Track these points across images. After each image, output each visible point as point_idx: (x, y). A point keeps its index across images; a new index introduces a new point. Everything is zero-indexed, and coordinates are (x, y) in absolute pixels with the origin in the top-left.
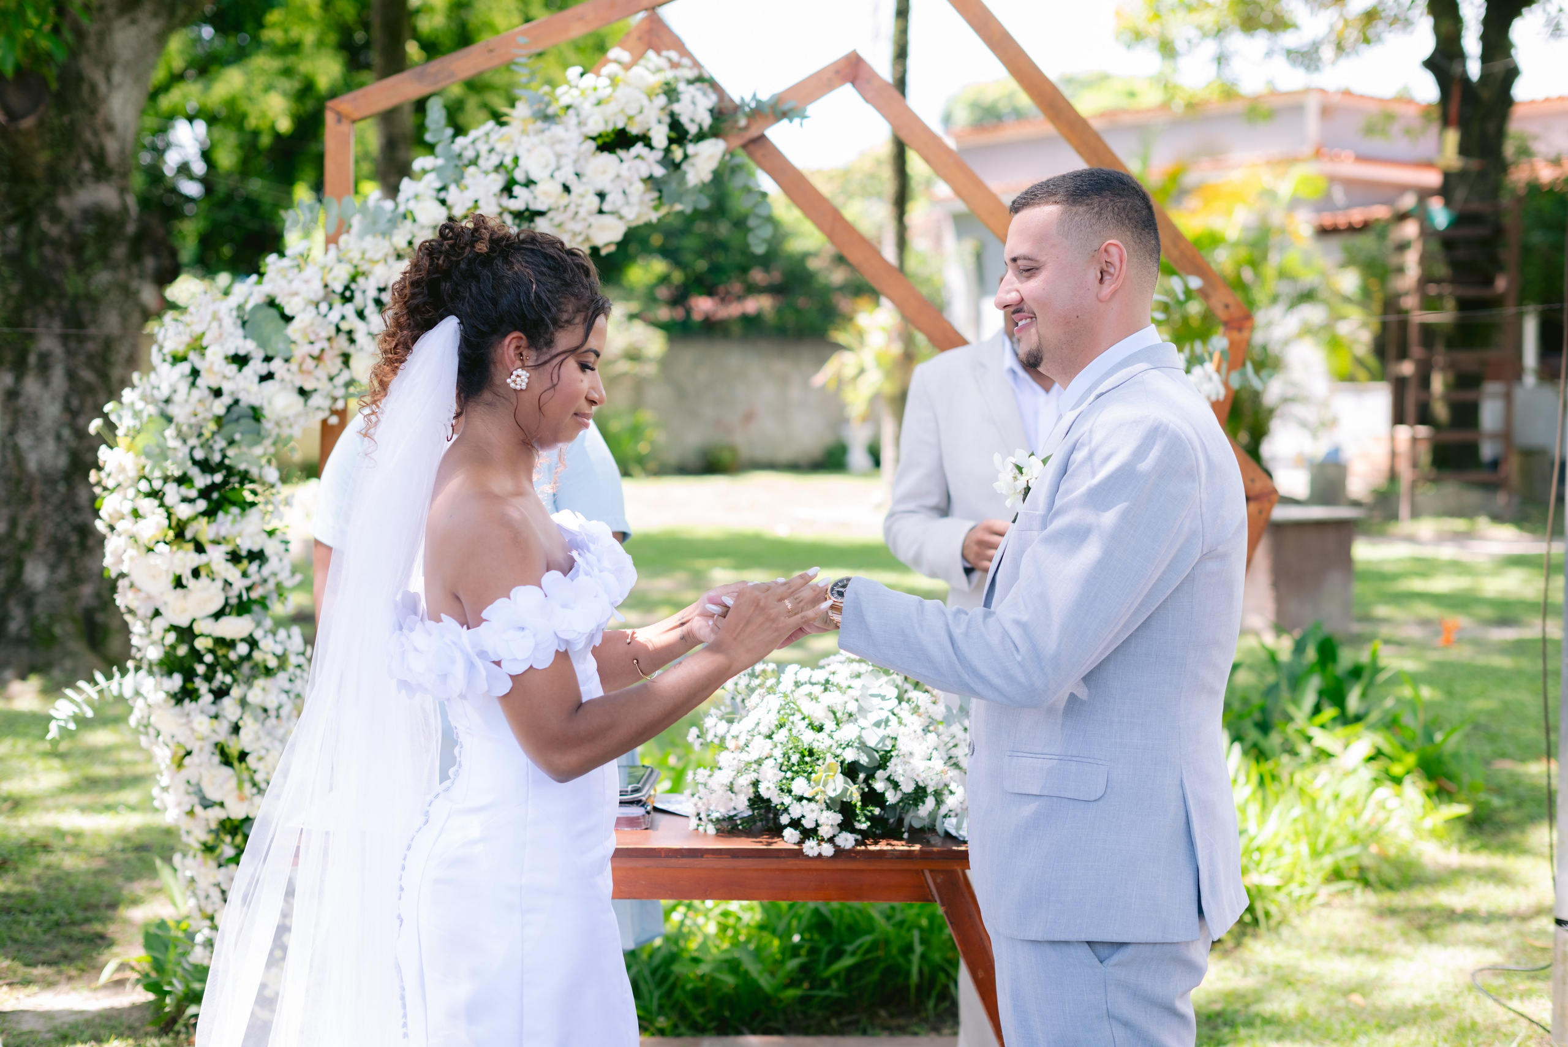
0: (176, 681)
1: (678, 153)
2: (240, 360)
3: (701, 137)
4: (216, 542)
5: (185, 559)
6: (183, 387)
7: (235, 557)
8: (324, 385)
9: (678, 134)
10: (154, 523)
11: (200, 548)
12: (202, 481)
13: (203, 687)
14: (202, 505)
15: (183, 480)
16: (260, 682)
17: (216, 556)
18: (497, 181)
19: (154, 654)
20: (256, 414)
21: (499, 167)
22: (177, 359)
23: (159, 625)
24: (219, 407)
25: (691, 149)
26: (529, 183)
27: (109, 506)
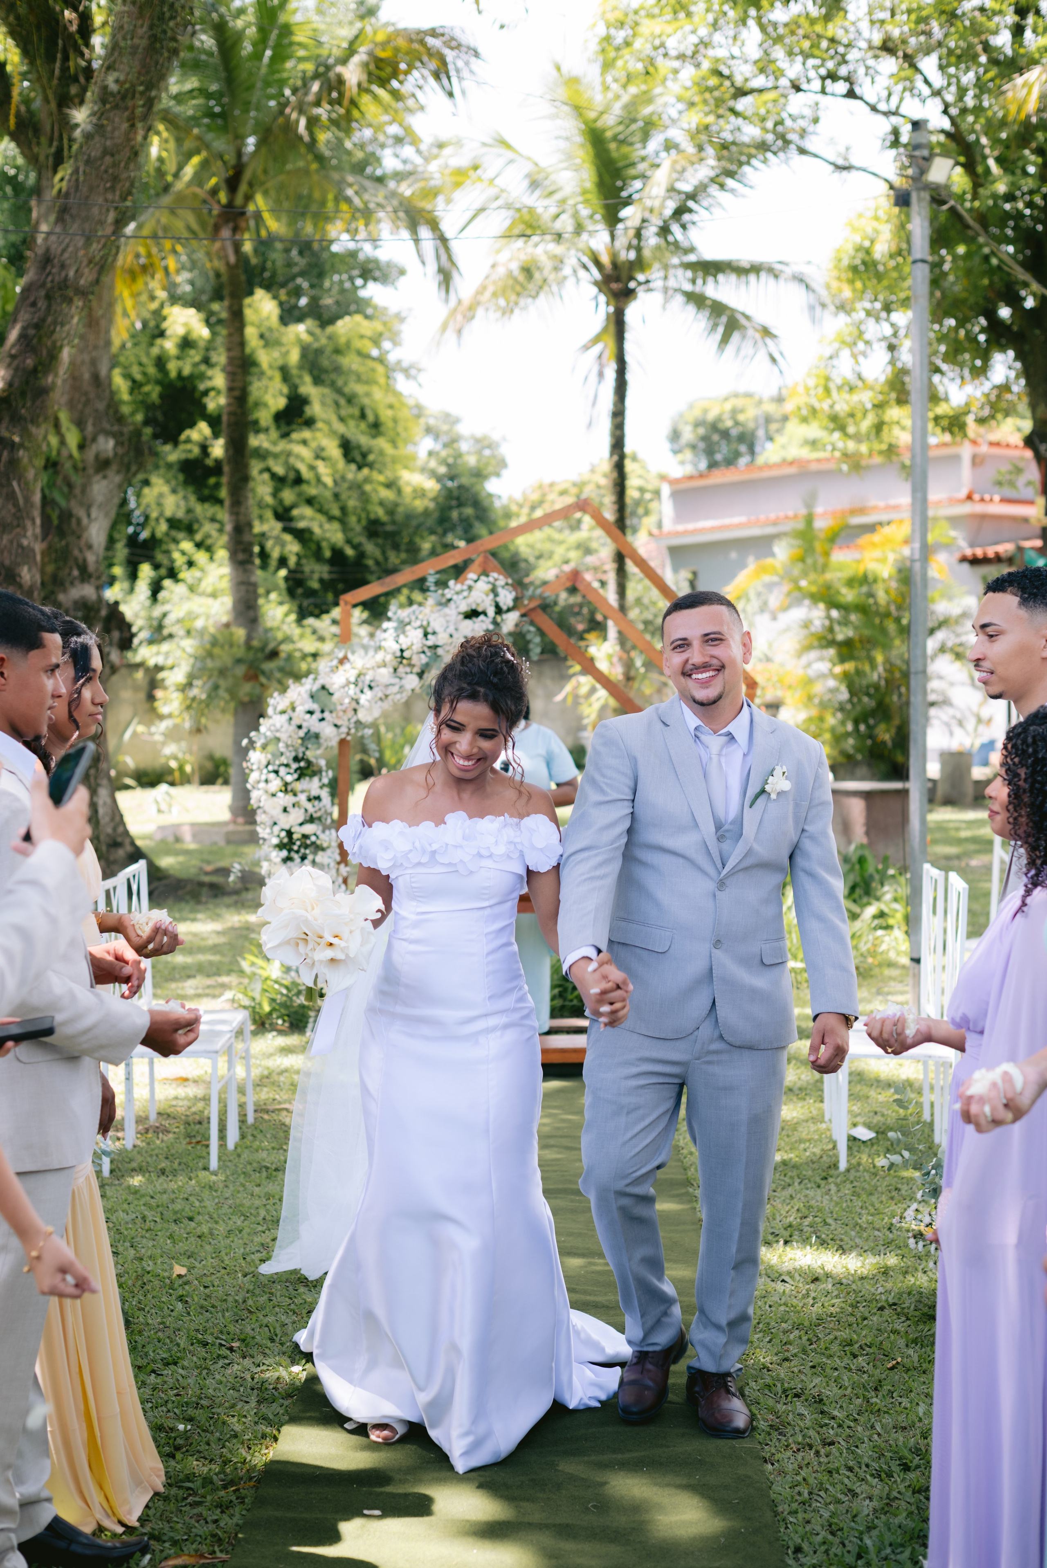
0: (284, 853)
1: (499, 619)
2: (311, 713)
3: (509, 610)
4: (303, 791)
5: (289, 799)
6: (286, 725)
7: (309, 800)
8: (345, 723)
9: (499, 610)
10: (275, 784)
11: (295, 795)
12: (295, 766)
13: (296, 857)
14: (296, 776)
15: (287, 766)
16: (320, 853)
17: (302, 798)
18: (420, 633)
19: (275, 841)
20: (317, 736)
21: (421, 626)
22: (283, 712)
23: (276, 829)
24: (302, 733)
25: (505, 616)
26: (434, 633)
27: (253, 777)
